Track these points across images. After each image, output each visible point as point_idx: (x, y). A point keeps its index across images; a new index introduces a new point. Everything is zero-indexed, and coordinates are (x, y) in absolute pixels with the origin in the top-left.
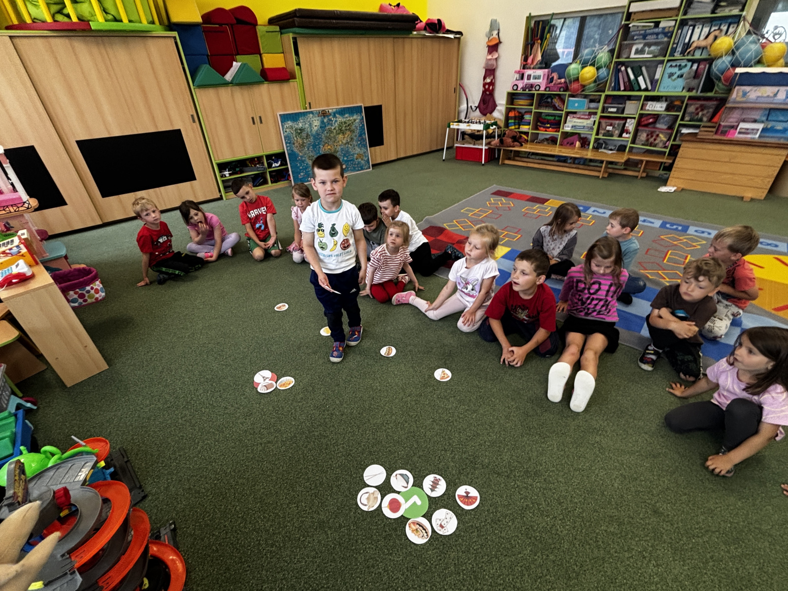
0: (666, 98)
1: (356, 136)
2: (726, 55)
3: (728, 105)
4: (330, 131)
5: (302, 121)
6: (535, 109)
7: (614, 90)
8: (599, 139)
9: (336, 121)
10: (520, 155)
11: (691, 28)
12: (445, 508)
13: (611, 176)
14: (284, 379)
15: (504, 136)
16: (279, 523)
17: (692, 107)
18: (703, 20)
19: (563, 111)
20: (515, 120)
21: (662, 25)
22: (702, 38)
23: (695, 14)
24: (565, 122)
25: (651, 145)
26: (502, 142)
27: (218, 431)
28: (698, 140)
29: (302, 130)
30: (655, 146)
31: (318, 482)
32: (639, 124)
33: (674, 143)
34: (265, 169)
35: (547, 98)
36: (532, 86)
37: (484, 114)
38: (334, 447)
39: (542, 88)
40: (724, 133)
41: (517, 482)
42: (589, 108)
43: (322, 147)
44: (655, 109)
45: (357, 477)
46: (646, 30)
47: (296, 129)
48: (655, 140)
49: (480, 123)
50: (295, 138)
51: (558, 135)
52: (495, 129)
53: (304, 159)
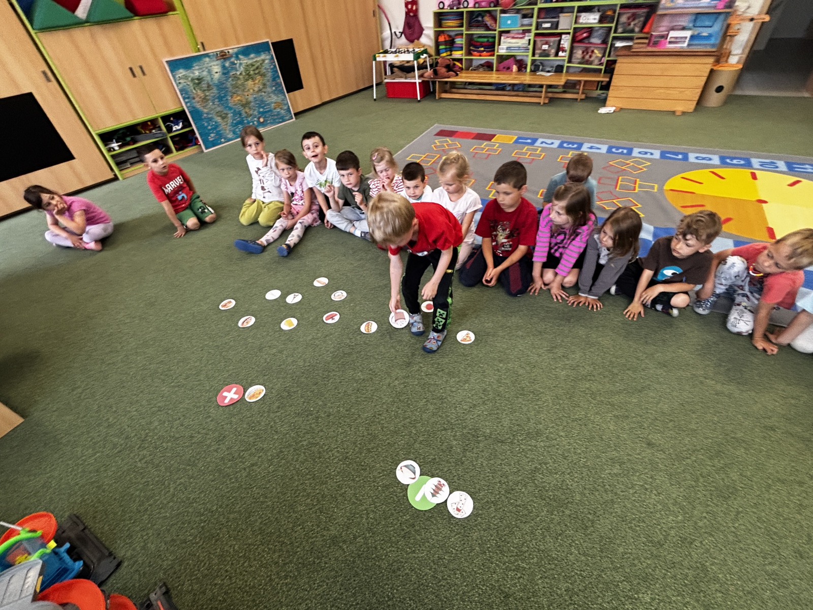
0: (599, 8)
1: (268, 81)
3: (660, 12)
4: (236, 78)
5: (197, 67)
6: (467, 30)
8: (536, 60)
9: (241, 64)
10: (457, 86)
13: (552, 100)
14: (253, 390)
15: (436, 66)
17: (624, 16)
19: (495, 30)
20: (446, 45)
24: (499, 44)
25: (587, 62)
26: (435, 72)
28: (632, 54)
29: (200, 80)
30: (591, 64)
31: (319, 496)
32: (574, 40)
33: (609, 58)
34: (164, 134)
35: (477, 17)
36: (459, 2)
37: (412, 41)
39: (471, 5)
40: (656, 44)
41: (522, 446)
42: (522, 25)
43: (230, 98)
44: (589, 21)
47: (193, 80)
48: (590, 57)
49: (408, 52)
50: (194, 91)
51: (493, 59)
52: (426, 57)
53: (211, 116)
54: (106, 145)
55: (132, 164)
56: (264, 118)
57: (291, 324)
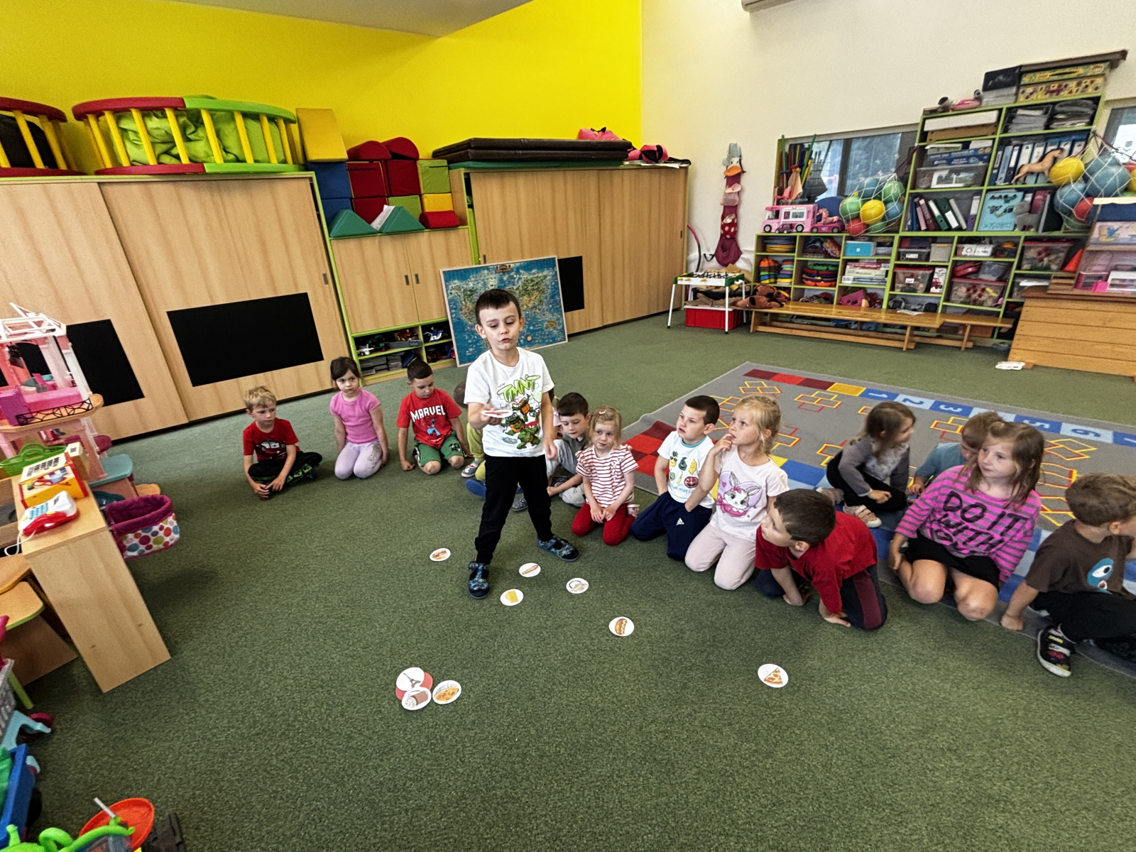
0: (991, 240)
1: (546, 298)
2: (1075, 181)
3: (1091, 248)
5: (473, 279)
6: (798, 256)
7: (911, 229)
8: (896, 295)
9: (520, 279)
10: (780, 319)
11: (1017, 148)
13: (919, 346)
14: (445, 685)
15: (754, 294)
17: (1032, 250)
18: (1034, 138)
19: (839, 258)
20: (769, 271)
21: (972, 146)
22: (1034, 160)
23: (1020, 130)
24: (843, 273)
25: (975, 302)
26: (753, 301)
28: (1048, 296)
29: (473, 291)
30: (981, 304)
32: (953, 275)
33: (1010, 300)
34: (420, 343)
35: (814, 242)
36: (791, 226)
37: (725, 265)
39: (807, 229)
40: (1087, 286)
42: (877, 254)
44: (976, 254)
46: (950, 153)
47: (465, 290)
48: (980, 296)
49: (719, 276)
50: (463, 302)
51: (834, 291)
52: (741, 284)
54: (358, 349)
55: (377, 371)
56: (532, 337)
57: (514, 598)
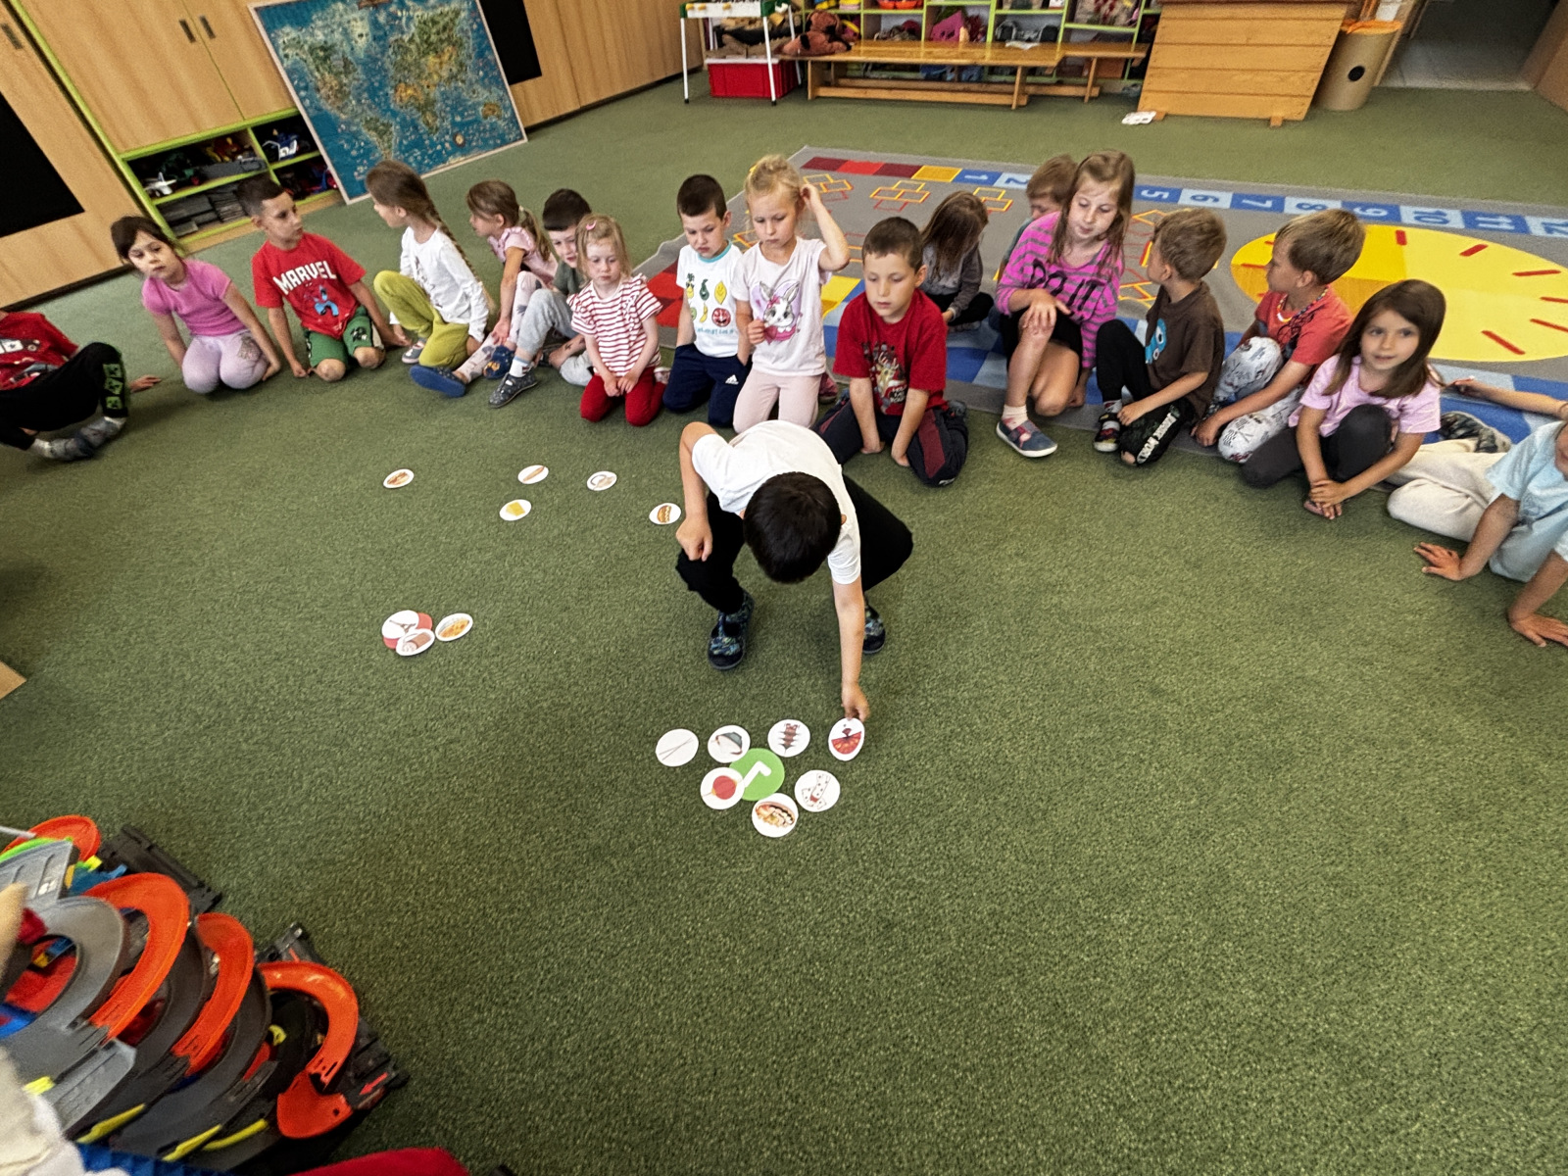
1: (469, 56)
4: (402, 49)
5: (320, 23)
8: (1005, 16)
12: (814, 769)
13: (1034, 101)
14: (448, 621)
15: (808, 29)
16: (515, 872)
26: (805, 43)
27: (335, 745)
29: (327, 49)
30: (1112, 23)
31: (571, 787)
33: (1147, 12)
34: (261, 164)
38: (587, 720)
43: (391, 92)
45: (644, 759)
47: (312, 50)
48: (1112, 7)
50: (317, 74)
51: (921, 15)
52: (787, 12)
53: (354, 128)
54: (144, 184)
55: (200, 225)
56: (464, 137)
57: (519, 510)
